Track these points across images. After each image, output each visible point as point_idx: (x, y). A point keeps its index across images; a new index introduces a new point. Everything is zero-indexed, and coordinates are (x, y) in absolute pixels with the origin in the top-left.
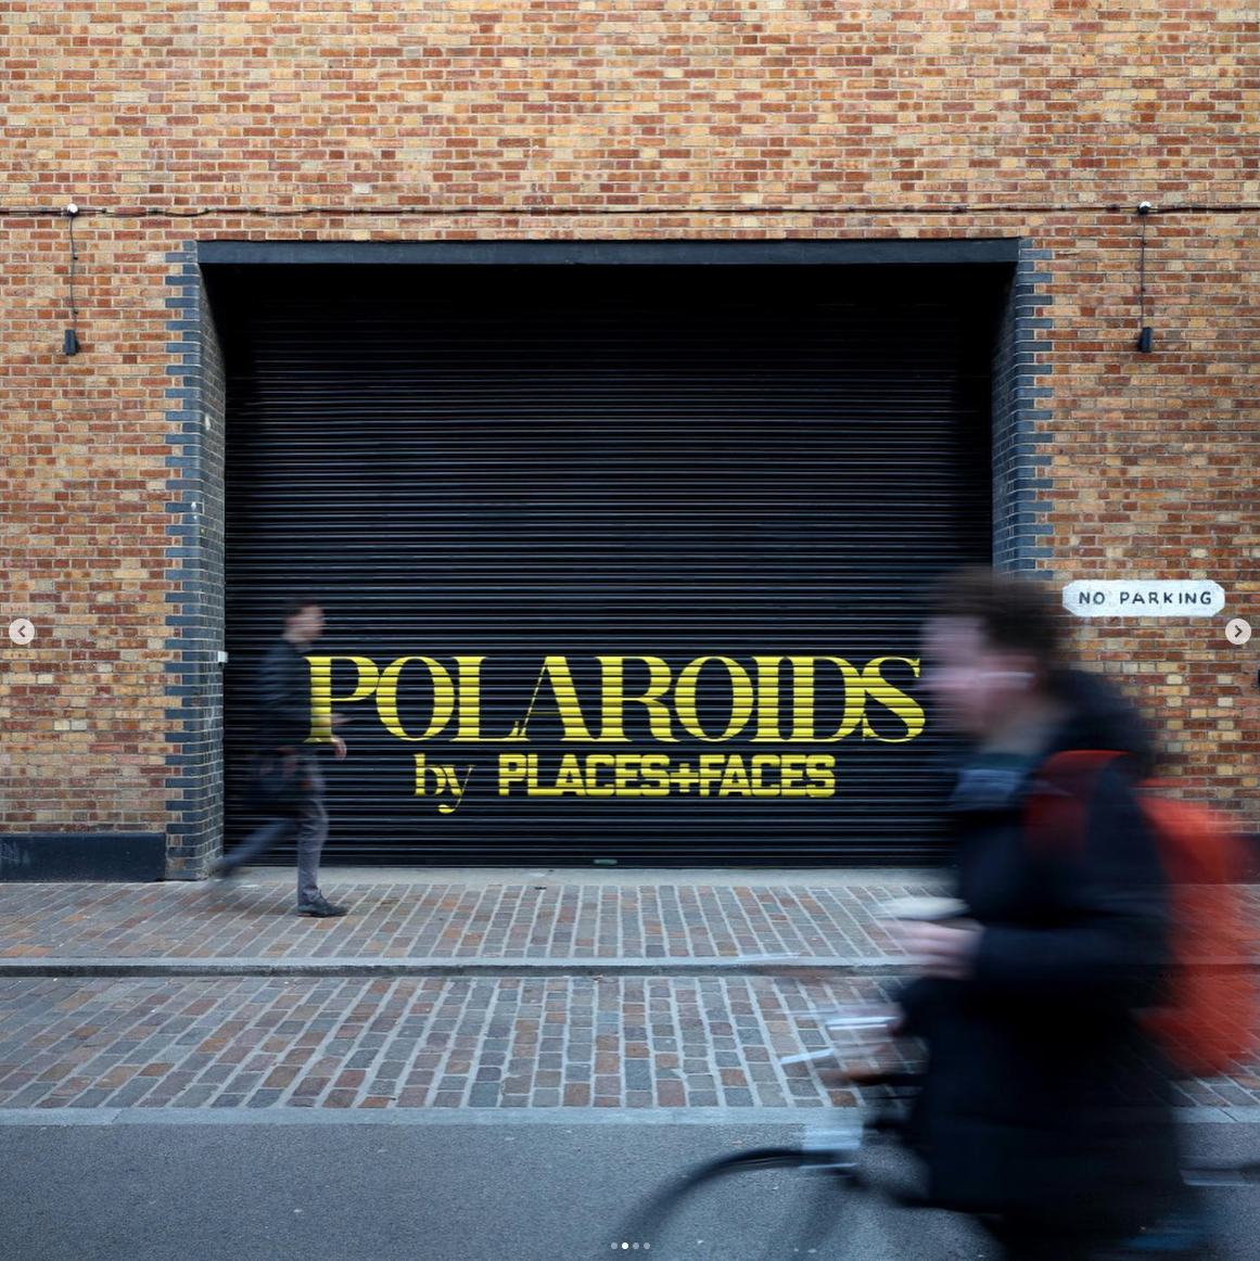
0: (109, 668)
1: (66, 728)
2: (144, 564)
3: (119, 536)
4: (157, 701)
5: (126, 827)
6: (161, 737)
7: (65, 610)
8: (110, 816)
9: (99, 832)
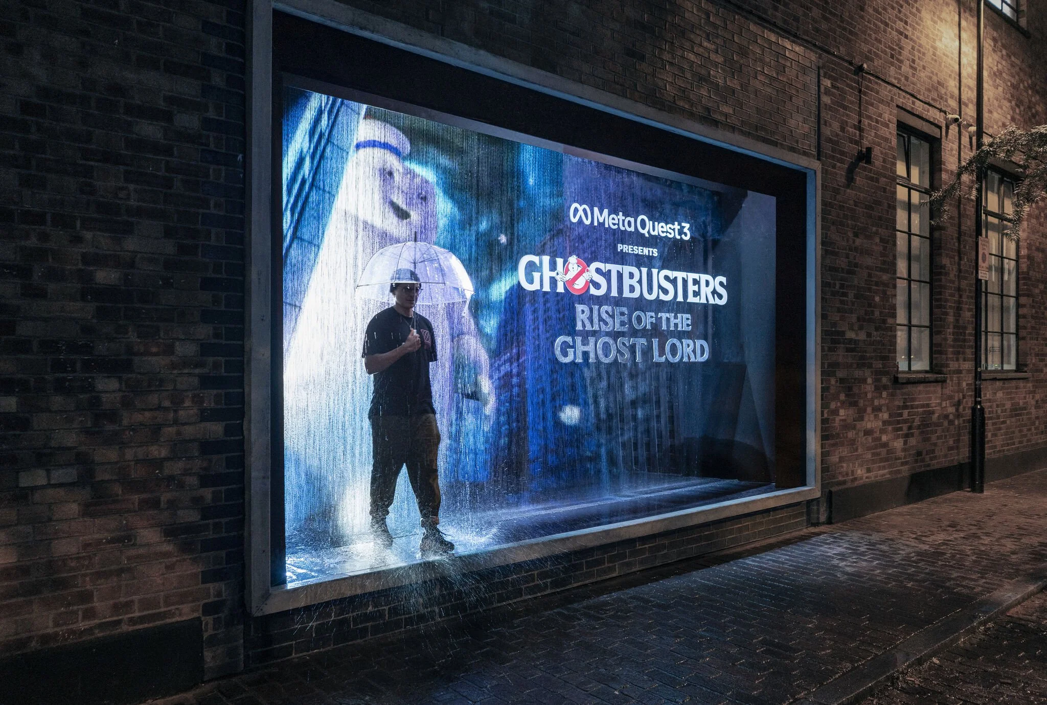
0: (113, 384)
1: (44, 482)
2: (168, 233)
3: (132, 187)
4: (189, 431)
5: (142, 619)
6: (193, 481)
7: (41, 294)
8: (116, 608)
9: (99, 634)
